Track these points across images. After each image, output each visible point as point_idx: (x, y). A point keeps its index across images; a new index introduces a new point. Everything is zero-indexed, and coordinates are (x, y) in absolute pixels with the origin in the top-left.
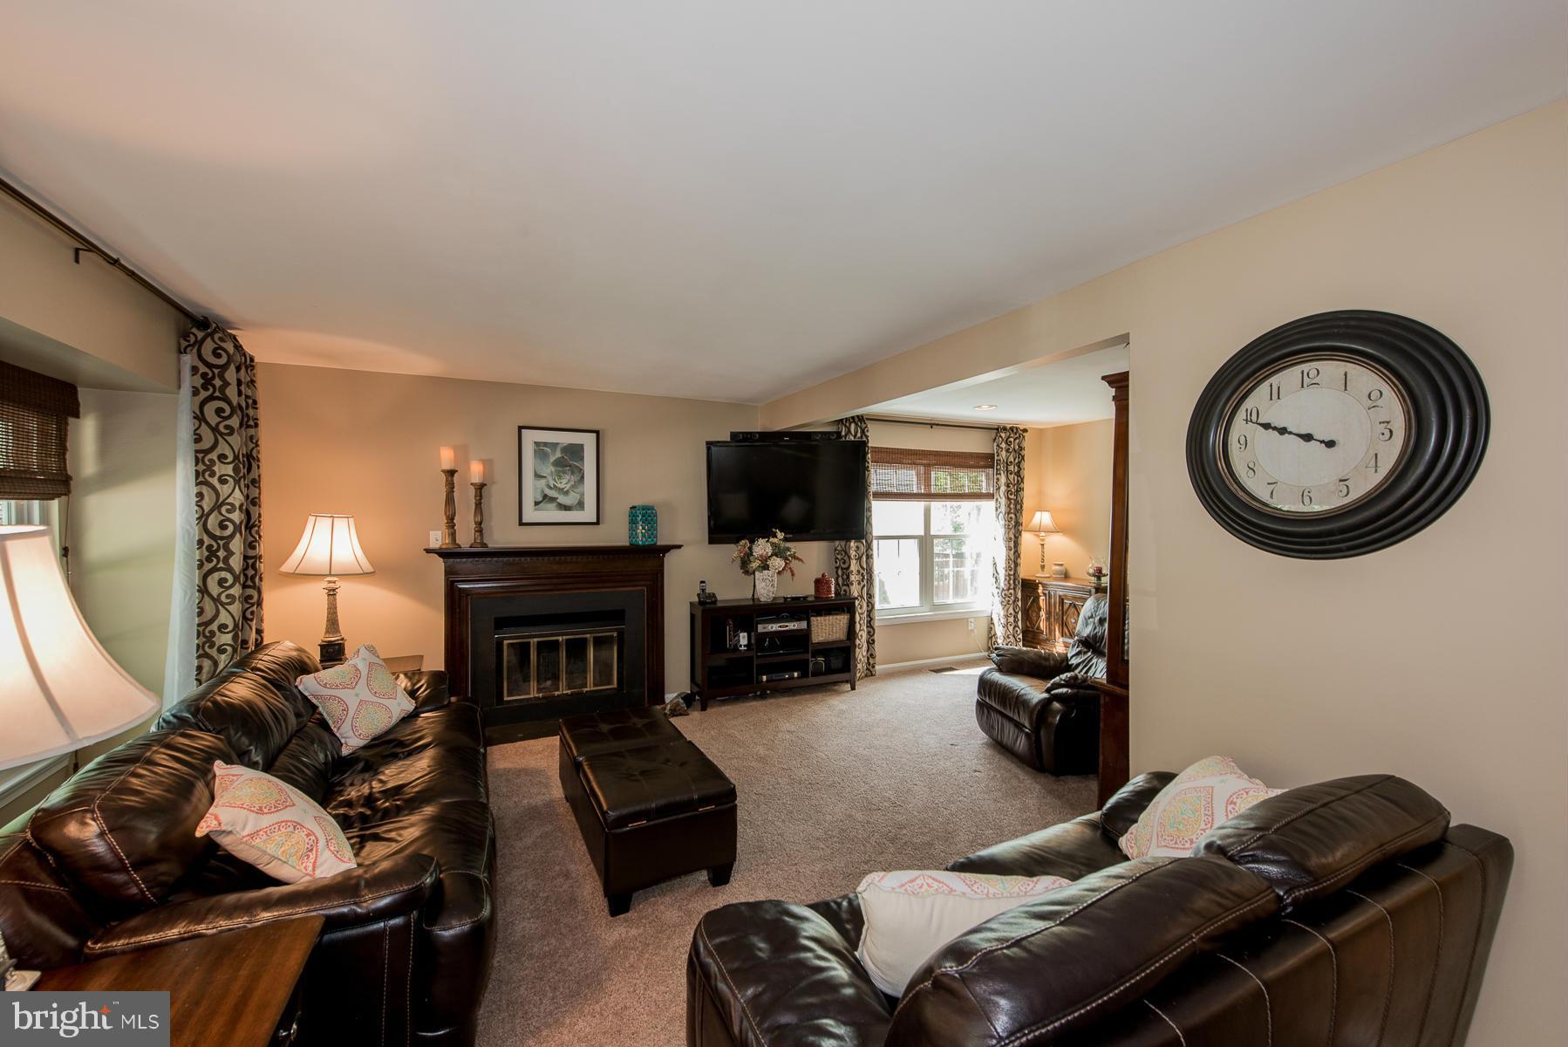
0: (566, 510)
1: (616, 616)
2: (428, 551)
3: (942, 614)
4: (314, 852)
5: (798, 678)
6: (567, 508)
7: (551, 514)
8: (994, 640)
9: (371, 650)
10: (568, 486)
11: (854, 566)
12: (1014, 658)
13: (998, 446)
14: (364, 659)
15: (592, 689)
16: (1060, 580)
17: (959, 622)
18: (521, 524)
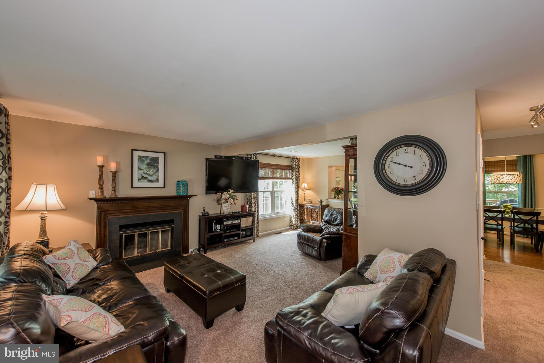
0: (151, 182)
1: (171, 222)
2: (90, 199)
3: (277, 215)
4: (108, 324)
5: (237, 239)
6: (152, 181)
7: (145, 184)
8: (292, 223)
9: (76, 241)
10: (152, 173)
11: (253, 201)
12: (308, 227)
13: (293, 163)
14: (74, 246)
15: (161, 250)
16: (310, 204)
17: (282, 218)
18: (132, 187)
